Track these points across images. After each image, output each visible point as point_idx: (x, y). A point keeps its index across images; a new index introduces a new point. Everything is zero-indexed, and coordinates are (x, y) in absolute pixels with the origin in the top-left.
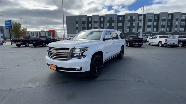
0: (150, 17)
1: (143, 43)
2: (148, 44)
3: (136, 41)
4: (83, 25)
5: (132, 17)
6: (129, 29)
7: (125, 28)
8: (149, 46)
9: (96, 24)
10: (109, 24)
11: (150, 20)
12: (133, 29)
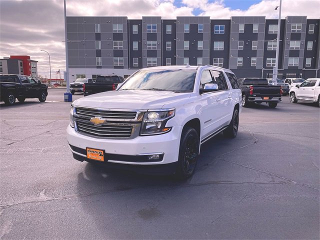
0: (297, 28)
1: (280, 99)
2: (293, 99)
3: (262, 93)
4: (116, 44)
6: (241, 59)
7: (231, 56)
8: (295, 105)
9: (152, 42)
10: (188, 42)
11: (295, 37)
12: (253, 59)
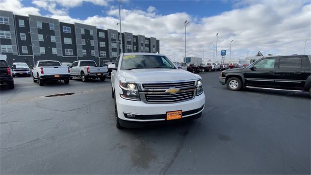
5: (87, 31)
6: (85, 51)
7: (78, 49)
10: (42, 36)
12: (92, 51)
